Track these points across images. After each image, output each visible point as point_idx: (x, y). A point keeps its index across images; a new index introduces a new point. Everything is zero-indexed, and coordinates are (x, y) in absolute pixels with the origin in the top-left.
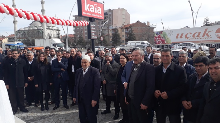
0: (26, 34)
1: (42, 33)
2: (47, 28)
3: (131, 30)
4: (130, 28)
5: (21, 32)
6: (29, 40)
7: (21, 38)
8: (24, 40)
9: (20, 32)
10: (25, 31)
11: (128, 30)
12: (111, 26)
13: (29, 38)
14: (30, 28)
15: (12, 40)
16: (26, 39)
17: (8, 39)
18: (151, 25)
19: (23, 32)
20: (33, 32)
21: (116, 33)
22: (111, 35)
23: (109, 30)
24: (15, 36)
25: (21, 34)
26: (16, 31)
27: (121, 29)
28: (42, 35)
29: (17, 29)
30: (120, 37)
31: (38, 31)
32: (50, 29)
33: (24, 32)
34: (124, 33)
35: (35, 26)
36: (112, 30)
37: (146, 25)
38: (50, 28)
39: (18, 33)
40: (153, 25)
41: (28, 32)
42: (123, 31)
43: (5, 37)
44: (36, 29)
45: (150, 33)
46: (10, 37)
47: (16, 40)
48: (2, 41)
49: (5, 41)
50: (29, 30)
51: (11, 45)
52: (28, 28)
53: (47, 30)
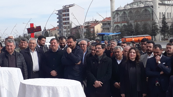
0: (127, 15)
1: (151, 12)
5: (120, 13)
6: (131, 25)
7: (119, 23)
8: (124, 25)
9: (118, 12)
10: (125, 11)
13: (130, 22)
14: (134, 5)
15: (106, 26)
16: (126, 24)
17: (101, 24)
19: (122, 12)
20: (138, 11)
24: (112, 20)
25: (120, 17)
26: (113, 12)
28: (152, 16)
29: (115, 9)
31: (146, 10)
32: (165, 5)
33: (124, 12)
35: (141, 2)
39: (116, 15)
41: (131, 12)
43: (98, 21)
44: (142, 6)
46: (104, 22)
47: (113, 26)
48: (94, 28)
49: (98, 28)
50: (131, 9)
51: (104, 34)
52: (130, 6)
53: (160, 6)
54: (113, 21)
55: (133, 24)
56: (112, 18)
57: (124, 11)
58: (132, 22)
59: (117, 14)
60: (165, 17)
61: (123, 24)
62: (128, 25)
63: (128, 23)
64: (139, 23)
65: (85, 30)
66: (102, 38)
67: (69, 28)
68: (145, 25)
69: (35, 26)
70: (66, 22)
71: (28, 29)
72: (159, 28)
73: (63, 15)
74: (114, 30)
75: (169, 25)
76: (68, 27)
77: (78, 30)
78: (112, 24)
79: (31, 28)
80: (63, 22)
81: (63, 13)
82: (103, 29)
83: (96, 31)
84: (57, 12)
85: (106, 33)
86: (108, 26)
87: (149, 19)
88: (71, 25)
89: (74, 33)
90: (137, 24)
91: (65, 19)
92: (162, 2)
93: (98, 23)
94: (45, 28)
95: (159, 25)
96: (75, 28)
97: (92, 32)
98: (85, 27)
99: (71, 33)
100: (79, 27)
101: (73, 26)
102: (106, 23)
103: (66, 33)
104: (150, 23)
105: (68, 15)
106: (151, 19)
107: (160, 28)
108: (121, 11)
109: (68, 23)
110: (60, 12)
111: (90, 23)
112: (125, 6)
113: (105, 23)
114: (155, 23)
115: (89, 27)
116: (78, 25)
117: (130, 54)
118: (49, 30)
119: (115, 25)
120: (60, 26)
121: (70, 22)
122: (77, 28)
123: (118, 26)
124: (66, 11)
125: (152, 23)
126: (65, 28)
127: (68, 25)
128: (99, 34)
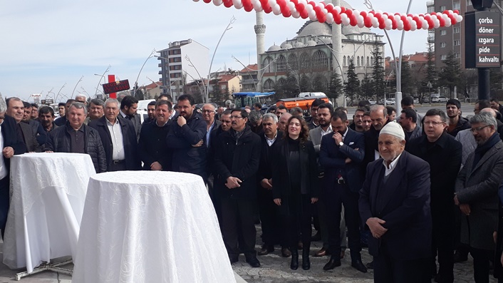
0: (287, 61)
1: (329, 56)
2: (346, 38)
5: (273, 56)
6: (294, 79)
7: (272, 74)
8: (282, 79)
9: (271, 56)
10: (283, 54)
13: (293, 73)
14: (298, 43)
15: (250, 80)
16: (285, 77)
17: (241, 77)
19: (278, 56)
20: (305, 54)
24: (259, 70)
25: (274, 64)
26: (262, 55)
28: (331, 62)
29: (265, 49)
31: (320, 52)
32: (353, 42)
33: (281, 56)
35: (311, 37)
38: (355, 38)
39: (267, 60)
41: (293, 55)
43: (234, 72)
44: (313, 43)
46: (245, 73)
47: (261, 80)
48: (226, 83)
49: (235, 85)
50: (294, 49)
51: (245, 95)
52: (292, 44)
53: (344, 45)
54: (262, 71)
55: (297, 77)
56: (259, 66)
57: (281, 53)
58: (295, 73)
59: (269, 58)
60: (352, 65)
61: (279, 77)
62: (288, 79)
63: (288, 75)
64: (307, 75)
65: (210, 88)
66: (243, 101)
67: (181, 84)
68: (318, 78)
69: (117, 81)
70: (175, 74)
71: (104, 85)
72: (342, 83)
73: (171, 60)
74: (263, 89)
75: (361, 78)
76: (179, 83)
77: (197, 87)
78: (259, 77)
79: (109, 83)
80: (170, 72)
81: (169, 57)
82: (244, 85)
83: (230, 90)
84: (159, 55)
85: (249, 92)
86: (252, 81)
87: (325, 68)
88: (185, 79)
90: (304, 77)
91: (174, 68)
92: (349, 38)
93: (234, 74)
94: (136, 84)
95: (343, 78)
96: (192, 84)
97: (223, 92)
98: (211, 82)
100: (200, 81)
101: (189, 80)
102: (248, 76)
103: (175, 94)
104: (326, 74)
105: (180, 59)
106: (329, 67)
107: (344, 83)
108: (275, 53)
109: (180, 74)
110: (164, 53)
111: (220, 75)
112: (283, 44)
113: (248, 74)
114: (336, 75)
115: (218, 82)
116: (198, 78)
117: (290, 126)
118: (144, 88)
119: (265, 79)
120: (164, 80)
121: (184, 73)
122: (197, 84)
123: (269, 80)
124: (175, 52)
126: (174, 84)
127: (180, 79)
128: (236, 95)
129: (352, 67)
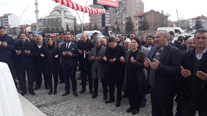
1: (60, 22)
2: (65, 17)
3: (145, 19)
4: (144, 16)
5: (42, 21)
7: (42, 26)
11: (141, 19)
12: (125, 15)
13: (48, 26)
14: (50, 17)
16: (46, 27)
17: (31, 27)
18: (165, 14)
19: (43, 21)
20: (53, 21)
21: (129, 21)
22: (124, 23)
23: (123, 19)
25: (42, 23)
26: (38, 20)
27: (135, 17)
28: (61, 24)
30: (134, 25)
31: (57, 20)
32: (67, 18)
33: (45, 21)
34: (137, 22)
35: (54, 15)
36: (126, 18)
37: (160, 13)
40: (167, 14)
41: (48, 21)
42: (137, 20)
43: (28, 25)
44: (55, 18)
45: (164, 22)
48: (25, 29)
49: (28, 29)
50: (49, 19)
51: (32, 32)
52: (48, 17)
53: (65, 19)
55: (50, 28)
56: (37, 24)
57: (44, 19)
59: (40, 21)
60: (68, 25)
61: (44, 27)
62: (47, 28)
64: (53, 27)
65: (19, 30)
68: (57, 28)
70: (6, 25)
73: (4, 20)
75: (70, 29)
77: (15, 30)
78: (37, 27)
80: (4, 24)
82: (32, 30)
83: (27, 31)
85: (34, 31)
86: (34, 28)
87: (59, 25)
88: (10, 27)
89: (12, 32)
91: (6, 23)
95: (65, 29)
96: (13, 28)
98: (19, 28)
99: (10, 31)
100: (16, 28)
101: (11, 27)
102: (33, 26)
104: (59, 27)
105: (8, 20)
108: (42, 20)
109: (8, 25)
110: (1, 18)
112: (45, 17)
114: (63, 28)
115: (22, 28)
119: (39, 28)
121: (9, 25)
123: (41, 28)
124: (6, 17)
125: (61, 27)
127: (8, 27)
129: (67, 26)
